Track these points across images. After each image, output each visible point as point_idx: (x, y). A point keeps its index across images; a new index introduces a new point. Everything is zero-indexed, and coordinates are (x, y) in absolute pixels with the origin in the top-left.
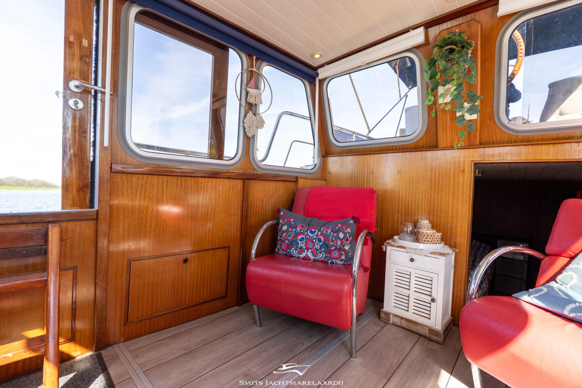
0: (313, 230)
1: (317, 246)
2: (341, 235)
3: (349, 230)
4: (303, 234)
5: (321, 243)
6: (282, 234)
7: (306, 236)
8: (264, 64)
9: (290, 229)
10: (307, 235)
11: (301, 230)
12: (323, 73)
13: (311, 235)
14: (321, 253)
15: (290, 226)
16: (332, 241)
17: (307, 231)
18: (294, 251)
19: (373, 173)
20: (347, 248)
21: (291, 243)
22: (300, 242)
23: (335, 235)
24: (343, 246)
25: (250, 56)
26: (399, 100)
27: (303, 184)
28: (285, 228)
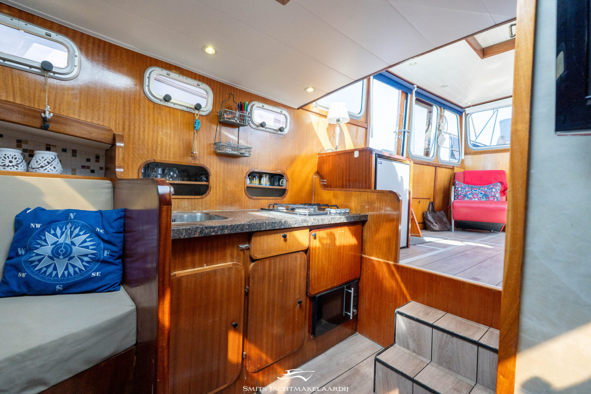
0: (475, 190)
1: (480, 196)
2: (494, 190)
3: (498, 188)
4: (470, 192)
5: (482, 195)
6: (458, 192)
8: (445, 110)
9: (463, 190)
10: (472, 192)
11: (468, 190)
12: (468, 111)
13: (475, 192)
14: (483, 198)
15: (462, 188)
16: (489, 193)
17: (472, 190)
18: (466, 199)
19: (499, 163)
20: (497, 196)
21: (464, 196)
22: (469, 195)
23: (491, 190)
24: (496, 195)
25: (440, 107)
26: (493, 114)
27: (456, 170)
28: (460, 189)
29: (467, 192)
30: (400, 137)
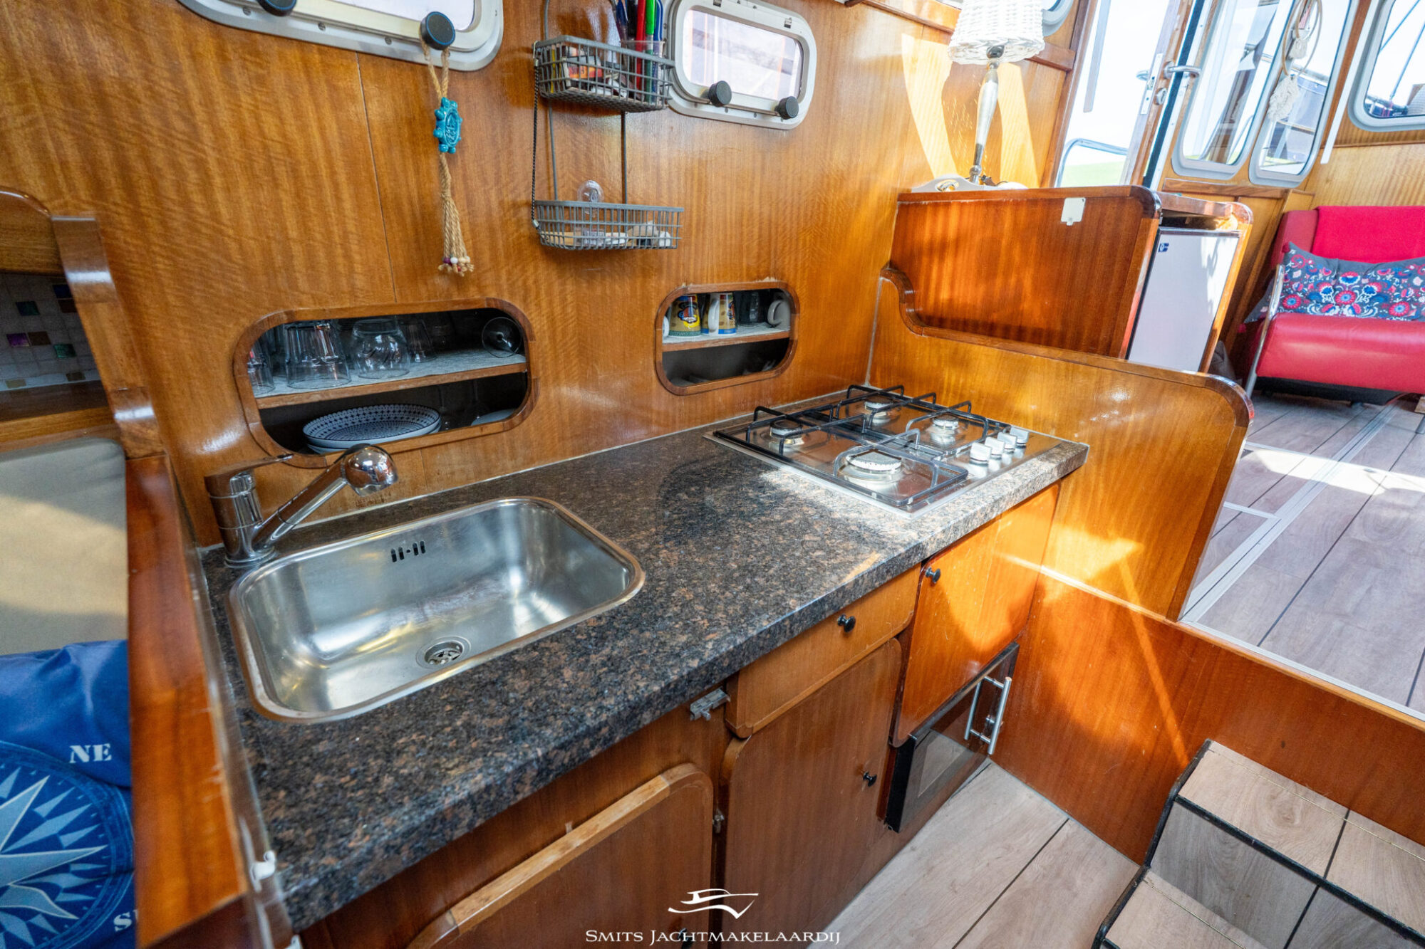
0: (1350, 277)
1: (1363, 299)
4: (1329, 283)
5: (1371, 296)
6: (1291, 283)
7: (1334, 287)
9: (1307, 276)
10: (1339, 284)
11: (1324, 278)
13: (1347, 285)
14: (1371, 309)
15: (1307, 271)
16: (1398, 290)
17: (1336, 277)
18: (1313, 309)
21: (1309, 298)
22: (1323, 295)
27: (1292, 203)
28: (1297, 274)
29: (1319, 284)
30: (1159, 95)
